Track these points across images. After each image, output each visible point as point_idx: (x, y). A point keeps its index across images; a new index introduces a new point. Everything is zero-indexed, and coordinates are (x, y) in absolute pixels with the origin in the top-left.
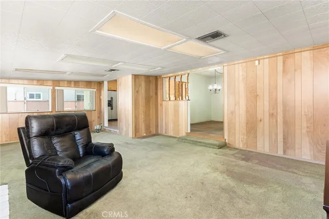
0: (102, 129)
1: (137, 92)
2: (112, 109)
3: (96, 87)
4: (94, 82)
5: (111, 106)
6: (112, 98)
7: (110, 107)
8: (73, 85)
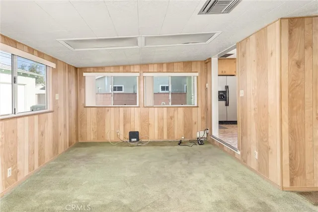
0: (209, 139)
1: (298, 64)
2: (227, 104)
3: (199, 70)
4: (197, 61)
5: (226, 100)
6: (227, 87)
7: (223, 103)
8: (165, 70)
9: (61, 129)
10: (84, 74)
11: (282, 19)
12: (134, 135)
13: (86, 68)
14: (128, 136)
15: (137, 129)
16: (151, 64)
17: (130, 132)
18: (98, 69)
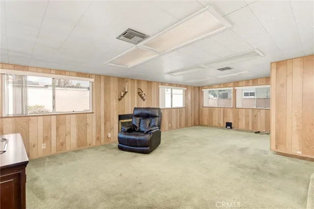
8: (251, 84)
9: (189, 115)
10: (203, 90)
11: (271, 63)
12: (229, 125)
13: (204, 87)
14: (225, 125)
15: (231, 121)
16: (241, 81)
17: (226, 123)
18: (210, 86)
